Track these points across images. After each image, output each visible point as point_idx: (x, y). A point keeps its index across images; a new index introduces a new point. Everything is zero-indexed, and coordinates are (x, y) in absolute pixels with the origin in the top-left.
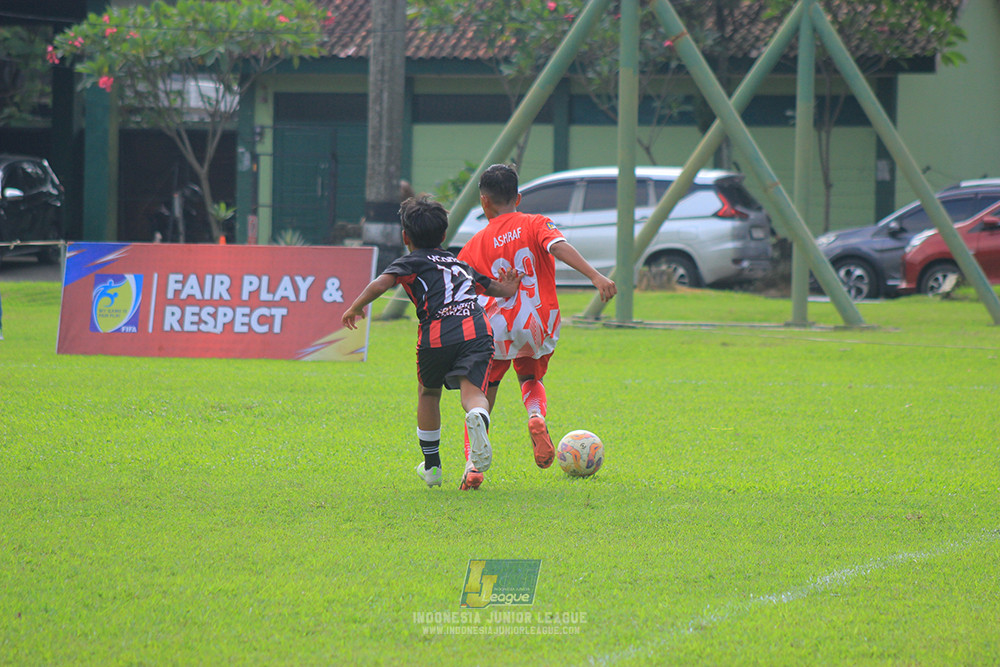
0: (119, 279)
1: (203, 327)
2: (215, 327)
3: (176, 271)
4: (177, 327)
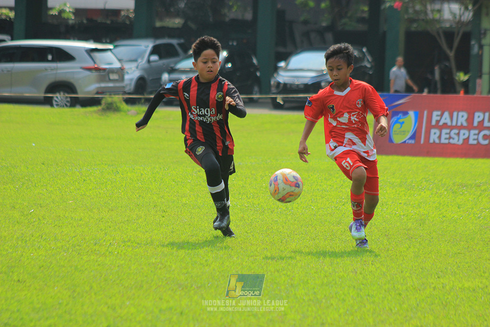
0: (406, 114)
1: (452, 141)
2: (458, 140)
3: (437, 110)
4: (437, 141)
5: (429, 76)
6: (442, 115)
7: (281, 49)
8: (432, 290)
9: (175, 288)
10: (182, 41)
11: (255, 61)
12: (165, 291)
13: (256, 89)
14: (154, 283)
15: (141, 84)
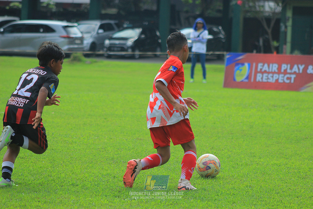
0: (243, 64)
1: (269, 81)
2: (273, 80)
3: (261, 62)
4: (261, 80)
5: (257, 43)
6: (263, 66)
7: (173, 27)
8: (256, 165)
9: (111, 163)
10: (117, 22)
11: (158, 34)
12: (105, 164)
13: (158, 49)
14: (99, 159)
15: (93, 46)
